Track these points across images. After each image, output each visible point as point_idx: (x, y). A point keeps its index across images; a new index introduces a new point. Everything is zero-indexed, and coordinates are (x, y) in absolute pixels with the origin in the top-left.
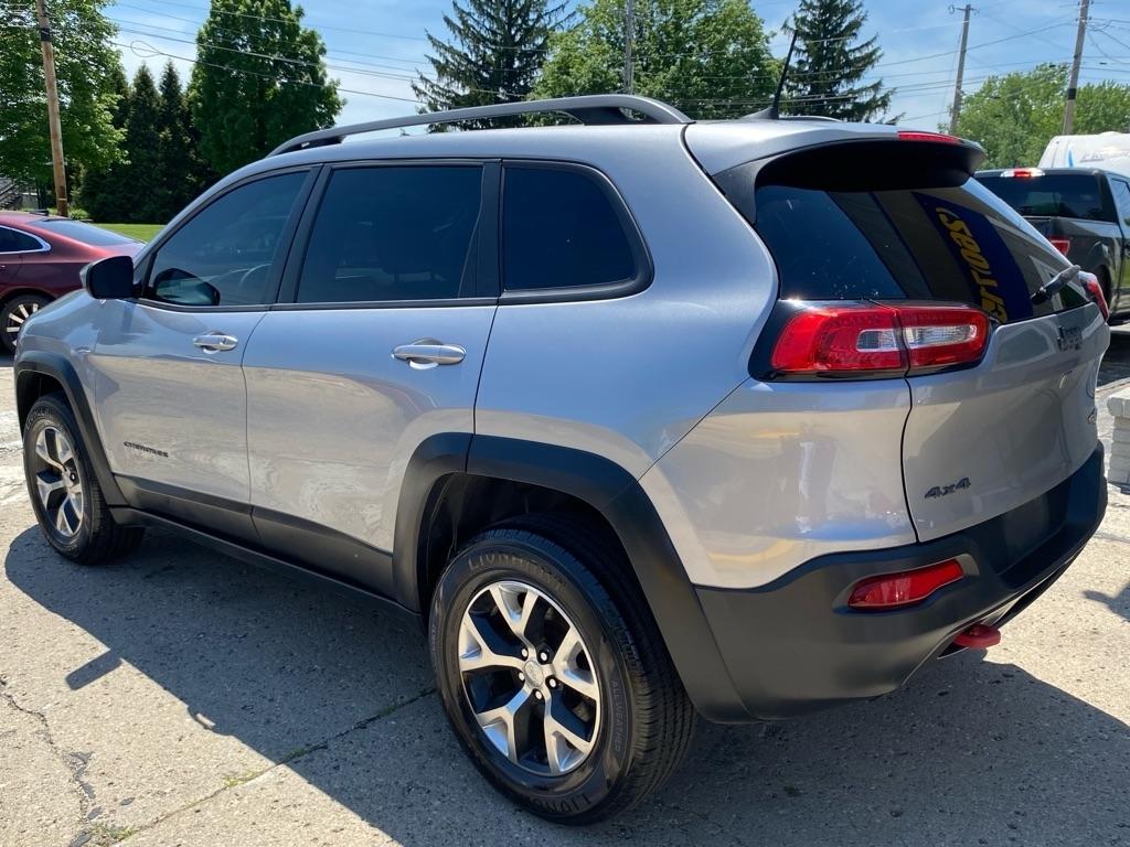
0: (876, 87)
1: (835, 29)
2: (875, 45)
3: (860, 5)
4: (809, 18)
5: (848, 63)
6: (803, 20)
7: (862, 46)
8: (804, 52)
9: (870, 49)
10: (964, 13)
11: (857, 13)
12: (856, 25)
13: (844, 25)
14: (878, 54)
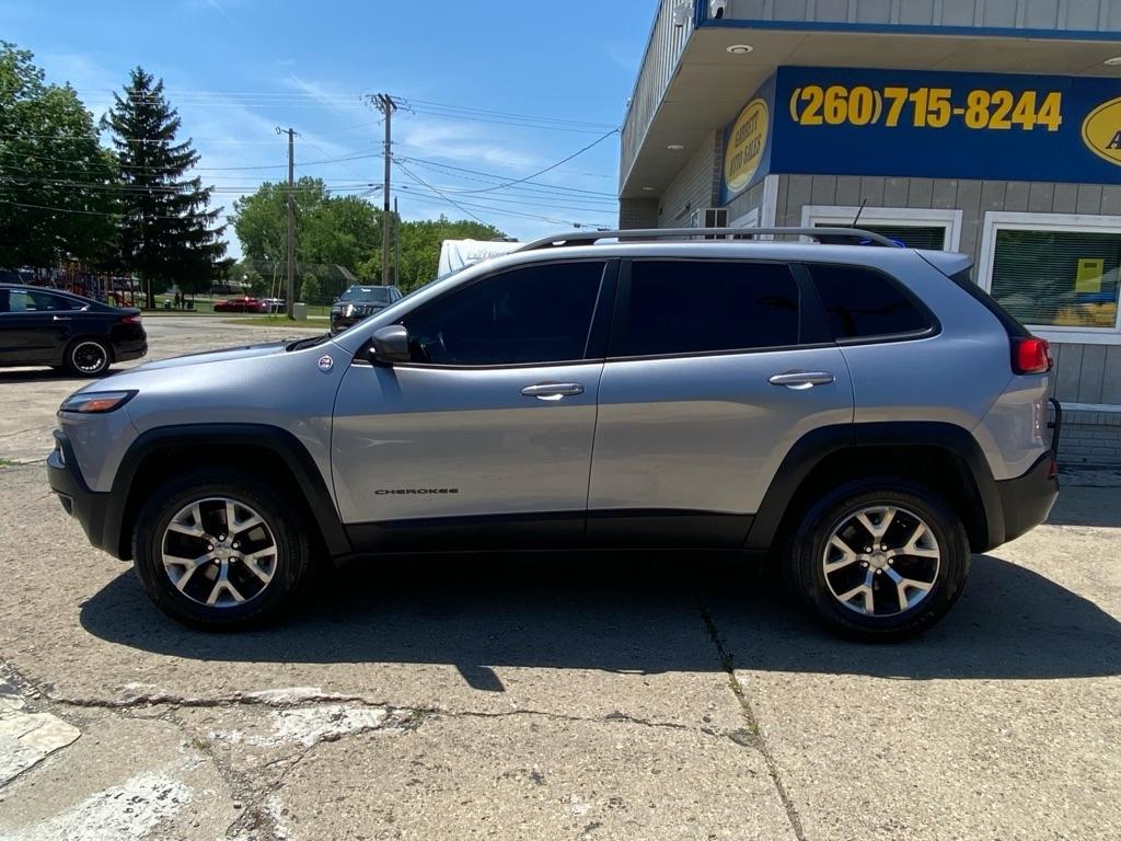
0: (196, 183)
1: (153, 129)
2: (191, 148)
3: (175, 112)
4: (128, 116)
5: (169, 160)
6: (122, 118)
7: (179, 147)
8: (125, 146)
9: (187, 151)
10: (288, 135)
11: (172, 119)
12: (172, 128)
13: (162, 128)
14: (195, 155)
